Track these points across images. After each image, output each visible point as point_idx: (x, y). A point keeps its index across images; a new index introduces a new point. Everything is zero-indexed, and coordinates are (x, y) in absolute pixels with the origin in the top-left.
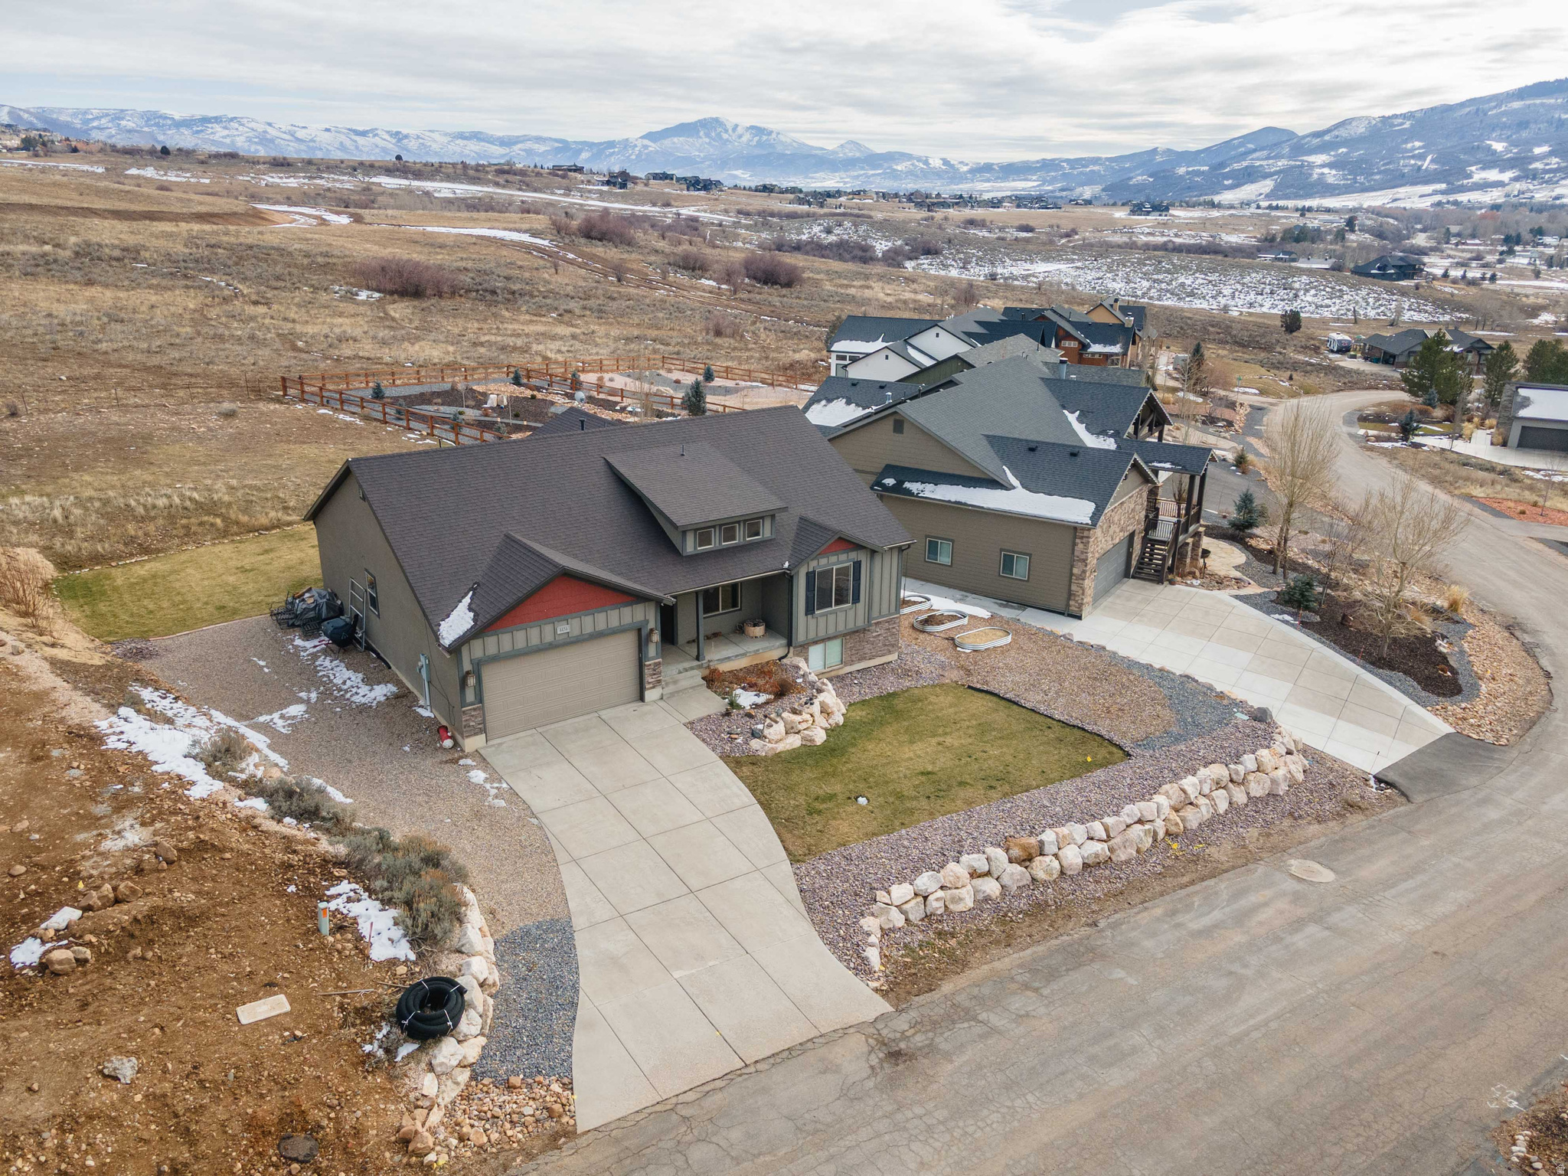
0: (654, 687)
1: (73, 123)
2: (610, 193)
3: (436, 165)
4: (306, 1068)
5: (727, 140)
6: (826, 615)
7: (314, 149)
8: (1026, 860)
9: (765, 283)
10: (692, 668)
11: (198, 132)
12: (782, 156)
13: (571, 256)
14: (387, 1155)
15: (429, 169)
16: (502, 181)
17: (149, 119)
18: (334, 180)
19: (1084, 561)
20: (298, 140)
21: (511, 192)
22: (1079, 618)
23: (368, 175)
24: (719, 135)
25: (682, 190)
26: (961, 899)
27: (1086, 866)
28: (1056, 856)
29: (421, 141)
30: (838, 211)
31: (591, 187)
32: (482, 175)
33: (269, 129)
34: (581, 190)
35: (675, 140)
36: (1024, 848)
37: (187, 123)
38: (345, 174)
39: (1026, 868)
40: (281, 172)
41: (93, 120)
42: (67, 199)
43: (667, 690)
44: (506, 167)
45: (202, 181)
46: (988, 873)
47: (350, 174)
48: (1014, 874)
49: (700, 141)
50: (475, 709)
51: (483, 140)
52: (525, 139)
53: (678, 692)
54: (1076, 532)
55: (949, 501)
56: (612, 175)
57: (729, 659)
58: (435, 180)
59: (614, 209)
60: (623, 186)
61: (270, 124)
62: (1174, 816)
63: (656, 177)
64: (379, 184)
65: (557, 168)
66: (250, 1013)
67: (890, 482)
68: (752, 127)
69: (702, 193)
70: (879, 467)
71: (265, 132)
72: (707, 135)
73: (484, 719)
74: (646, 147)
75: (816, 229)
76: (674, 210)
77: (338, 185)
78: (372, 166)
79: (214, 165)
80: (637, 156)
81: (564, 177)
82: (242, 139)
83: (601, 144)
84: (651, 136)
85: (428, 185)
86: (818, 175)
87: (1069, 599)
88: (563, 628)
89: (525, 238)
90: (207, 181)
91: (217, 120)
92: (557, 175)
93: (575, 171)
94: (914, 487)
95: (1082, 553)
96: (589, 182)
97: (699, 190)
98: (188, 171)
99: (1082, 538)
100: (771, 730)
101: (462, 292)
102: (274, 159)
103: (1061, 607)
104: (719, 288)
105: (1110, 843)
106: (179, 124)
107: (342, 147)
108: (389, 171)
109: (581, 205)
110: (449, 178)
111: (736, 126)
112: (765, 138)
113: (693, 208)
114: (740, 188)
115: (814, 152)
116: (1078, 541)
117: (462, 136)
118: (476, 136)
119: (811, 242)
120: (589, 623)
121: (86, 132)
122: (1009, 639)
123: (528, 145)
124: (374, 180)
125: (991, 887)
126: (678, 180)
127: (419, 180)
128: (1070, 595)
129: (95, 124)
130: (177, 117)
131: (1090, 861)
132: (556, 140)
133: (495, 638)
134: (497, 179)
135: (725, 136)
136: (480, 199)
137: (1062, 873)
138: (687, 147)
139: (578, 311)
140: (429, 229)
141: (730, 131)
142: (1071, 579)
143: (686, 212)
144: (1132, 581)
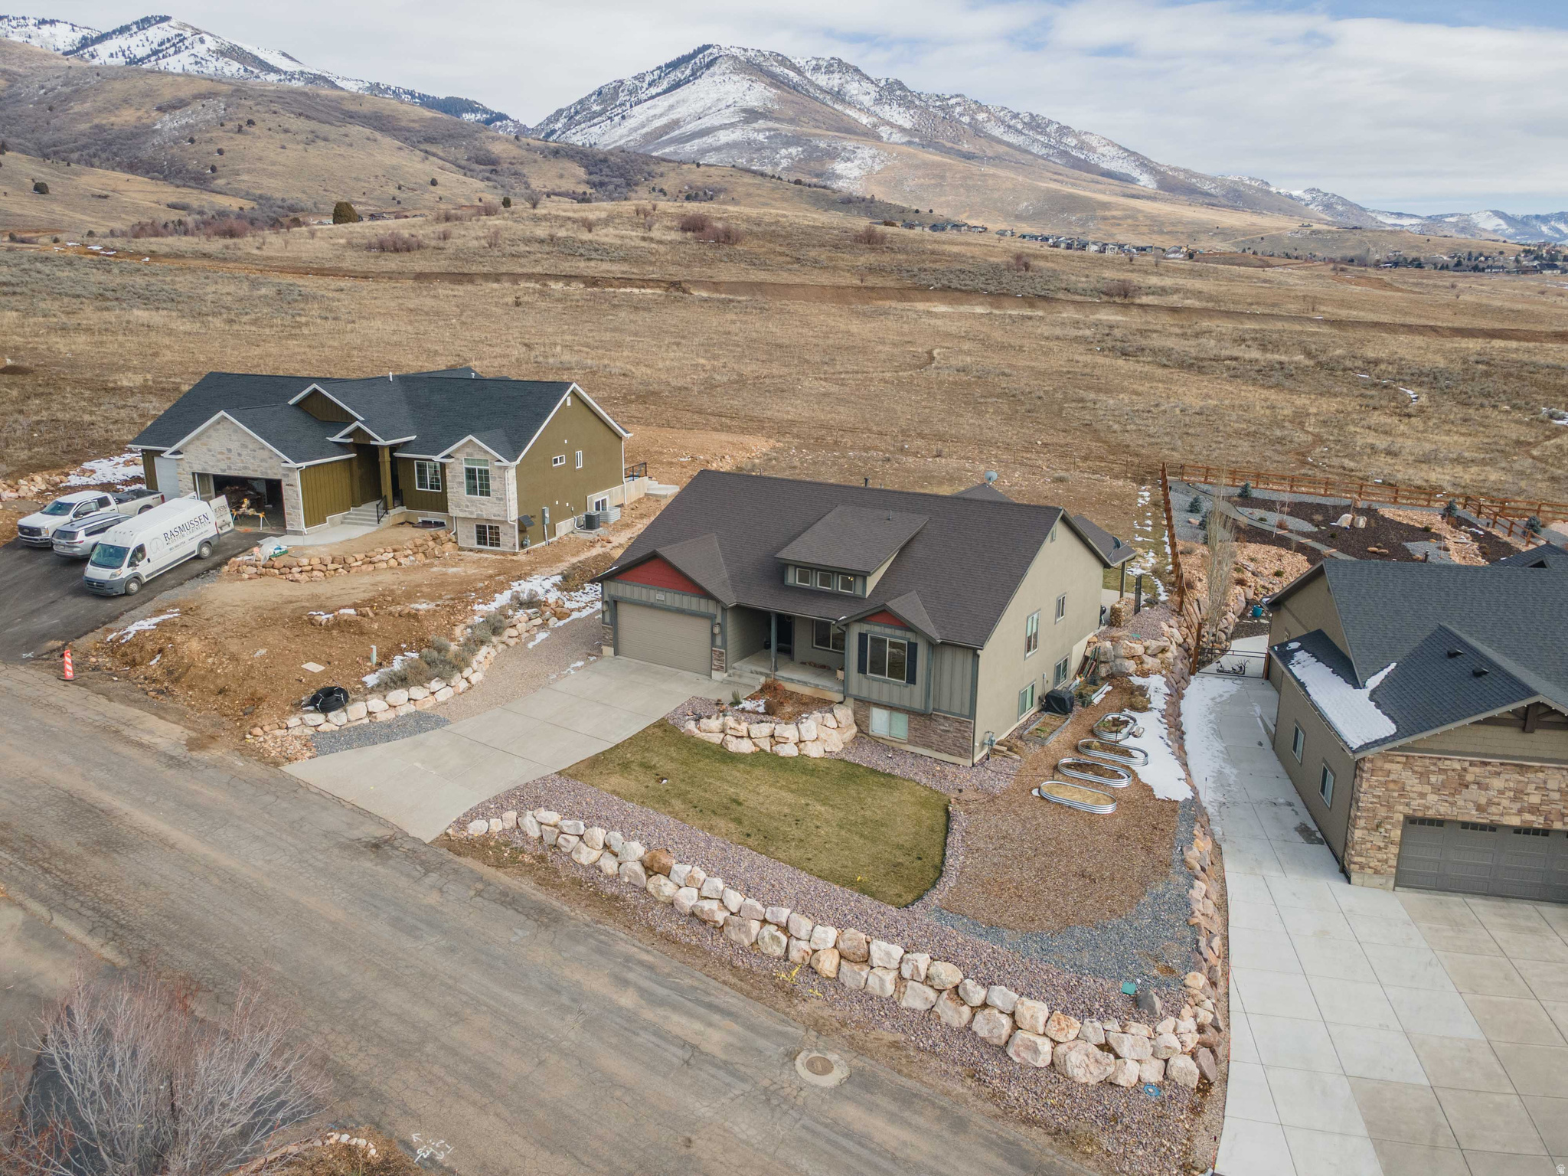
0: (717, 670)
4: (285, 690)
6: (881, 681)
8: (651, 870)
14: (247, 726)
19: (1357, 801)
22: (1349, 879)
26: (582, 854)
28: (678, 887)
36: (657, 860)
39: (649, 876)
46: (617, 855)
48: (634, 871)
50: (608, 629)
53: (729, 681)
55: (1298, 681)
62: (832, 959)
66: (310, 665)
67: (1294, 645)
73: (615, 638)
87: (1345, 849)
94: (1300, 656)
95: (1357, 790)
99: (1360, 769)
105: (731, 917)
116: (1357, 772)
120: (677, 599)
125: (609, 865)
128: (1346, 844)
131: (699, 913)
133: (622, 585)
142: (1349, 822)
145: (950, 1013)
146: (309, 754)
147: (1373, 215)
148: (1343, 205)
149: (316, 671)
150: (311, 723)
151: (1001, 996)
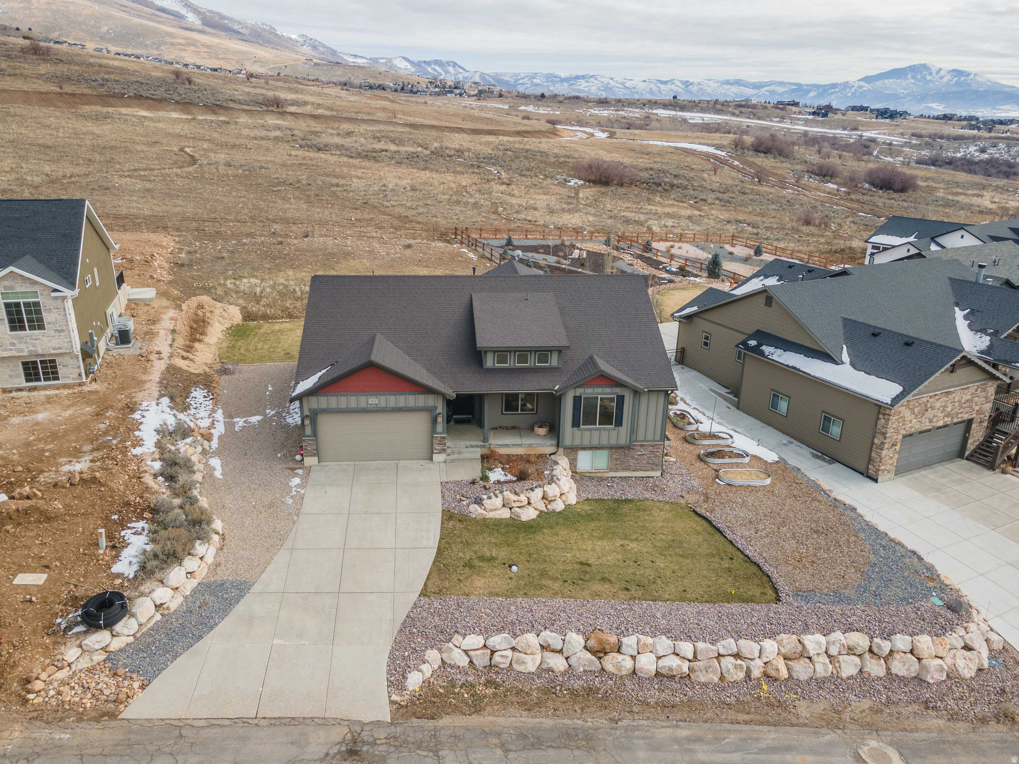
0: (439, 453)
1: (510, 81)
2: (812, 120)
3: (697, 102)
4: (20, 620)
5: (930, 81)
6: (590, 430)
7: (633, 93)
8: (600, 652)
9: (881, 188)
10: (477, 446)
11: (572, 84)
12: (976, 92)
13: (736, 163)
14: (15, 684)
15: (691, 104)
16: (737, 112)
17: (548, 78)
18: (630, 112)
19: (884, 434)
20: (626, 87)
21: (742, 120)
22: (876, 481)
23: (651, 109)
24: (924, 77)
25: (871, 118)
26: (523, 662)
27: (657, 674)
28: (633, 658)
29: (700, 86)
30: (1004, 135)
31: (801, 116)
32: (724, 108)
33: (611, 82)
34: (792, 119)
35: (886, 81)
36: (600, 642)
37: (567, 80)
38: (637, 108)
39: (600, 658)
40: (601, 107)
41: (520, 79)
42: (454, 123)
43: (452, 457)
44: (743, 103)
45: (556, 113)
46: (560, 651)
47: (641, 108)
48: (584, 659)
49: (907, 81)
50: (311, 440)
51: (742, 85)
52: (772, 83)
53: (459, 460)
54: (879, 409)
55: (788, 366)
56: (819, 108)
57: (507, 445)
58: (693, 112)
59: (812, 131)
60: (825, 115)
61: (612, 79)
62: (781, 664)
63: (854, 108)
64: (657, 114)
65: (780, 103)
66: (23, 579)
67: (753, 343)
68: (953, 71)
69: (888, 121)
70: (751, 330)
71: (608, 83)
72: (913, 77)
73: (317, 448)
74: (861, 87)
75: (972, 149)
76: (859, 133)
77: (631, 115)
78: (656, 103)
79: (566, 103)
80: (853, 94)
81: (782, 109)
82: (595, 88)
83: (827, 85)
84: (867, 79)
85: (687, 115)
86: (1004, 107)
87: (869, 463)
88: (373, 401)
89: (711, 150)
90: (558, 113)
91: (584, 77)
92: (778, 108)
93: (792, 105)
94: (767, 349)
95: (883, 427)
96: (800, 113)
97: (885, 118)
98: (551, 107)
99: (884, 414)
100: (489, 501)
101: (637, 183)
102: (600, 99)
103: (862, 469)
104: (838, 190)
105: (691, 663)
106: (563, 80)
107: (651, 92)
108: (665, 106)
109: (789, 129)
110: (703, 110)
111: (940, 69)
112: (963, 78)
113: (875, 132)
114: (925, 117)
115: (1005, 89)
116: (881, 416)
117: (728, 83)
118: (738, 83)
119: (963, 159)
120: (392, 400)
121: (515, 86)
122: (768, 481)
123: (773, 87)
124: (655, 111)
125: (558, 663)
126: (872, 111)
127: (683, 111)
128: (870, 460)
129: (521, 82)
130: (563, 77)
131: (664, 672)
132: (793, 84)
133: (326, 398)
134: (735, 111)
135: (929, 78)
136: (719, 124)
137: (634, 672)
138: (895, 86)
139: (710, 201)
140: (651, 142)
141: (934, 74)
142: (872, 447)
143: (867, 134)
144: (965, 462)
145: (875, 668)
146: (136, 685)
147: (341, 55)
148: (323, 47)
149: (41, 582)
150: (97, 647)
151: (902, 641)
